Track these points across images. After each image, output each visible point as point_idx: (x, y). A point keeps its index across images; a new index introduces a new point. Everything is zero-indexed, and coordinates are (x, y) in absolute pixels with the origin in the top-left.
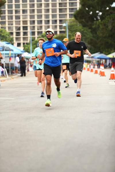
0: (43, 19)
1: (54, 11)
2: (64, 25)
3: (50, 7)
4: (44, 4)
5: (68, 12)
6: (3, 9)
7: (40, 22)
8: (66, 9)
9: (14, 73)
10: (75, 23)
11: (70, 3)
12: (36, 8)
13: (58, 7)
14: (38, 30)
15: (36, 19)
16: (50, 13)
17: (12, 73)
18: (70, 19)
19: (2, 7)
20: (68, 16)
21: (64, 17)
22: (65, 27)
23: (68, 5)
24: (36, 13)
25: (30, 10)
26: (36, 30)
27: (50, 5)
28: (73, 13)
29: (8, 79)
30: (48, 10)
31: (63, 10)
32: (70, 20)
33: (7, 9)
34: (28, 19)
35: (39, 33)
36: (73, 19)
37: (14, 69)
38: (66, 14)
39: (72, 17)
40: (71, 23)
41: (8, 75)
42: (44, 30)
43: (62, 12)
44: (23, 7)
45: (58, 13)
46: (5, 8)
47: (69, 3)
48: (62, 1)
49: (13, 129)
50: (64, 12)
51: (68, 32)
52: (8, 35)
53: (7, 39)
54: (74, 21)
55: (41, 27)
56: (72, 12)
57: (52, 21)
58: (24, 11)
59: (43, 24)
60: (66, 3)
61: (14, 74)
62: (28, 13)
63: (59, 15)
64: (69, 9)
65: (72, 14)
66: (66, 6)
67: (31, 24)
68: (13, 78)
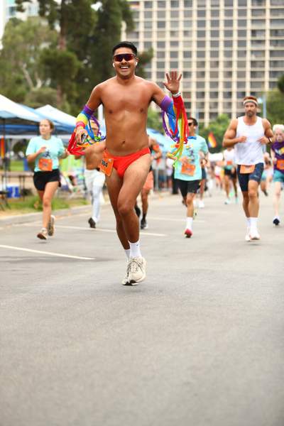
0: (221, 89)
1: (241, 74)
2: (260, 101)
3: (235, 68)
4: (224, 62)
5: (267, 78)
6: (147, 70)
7: (215, 95)
8: (264, 72)
9: (163, 187)
10: (280, 99)
11: (272, 63)
12: (208, 68)
13: (248, 68)
14: (210, 108)
15: (207, 89)
16: (235, 78)
17: (161, 187)
18: (271, 90)
19: (147, 65)
20: (267, 85)
21: (259, 87)
22: (260, 106)
23: (267, 64)
24: (207, 78)
25: (197, 73)
26: (207, 110)
27: (235, 65)
28: (276, 80)
29: (153, 199)
30: (229, 74)
31: (258, 73)
32: (270, 93)
33: (154, 68)
34: (194, 89)
35: (212, 115)
36: (276, 90)
37: (165, 179)
38: (263, 83)
39: (273, 87)
40: (272, 98)
41: (154, 190)
42: (221, 110)
43: (255, 77)
44: (184, 67)
45: (248, 78)
46: (150, 67)
47: (270, 62)
48: (256, 57)
49: (161, 291)
50: (260, 77)
51: (267, 115)
52: (156, 118)
53: (154, 125)
54: (277, 95)
55: (216, 104)
56: (274, 77)
57: (238, 93)
58: (186, 74)
59: (221, 99)
60: (264, 62)
61: (164, 189)
62: (194, 78)
63: (251, 83)
64: (270, 72)
65: (274, 82)
66: (264, 66)
67: (197, 97)
68: (162, 197)
